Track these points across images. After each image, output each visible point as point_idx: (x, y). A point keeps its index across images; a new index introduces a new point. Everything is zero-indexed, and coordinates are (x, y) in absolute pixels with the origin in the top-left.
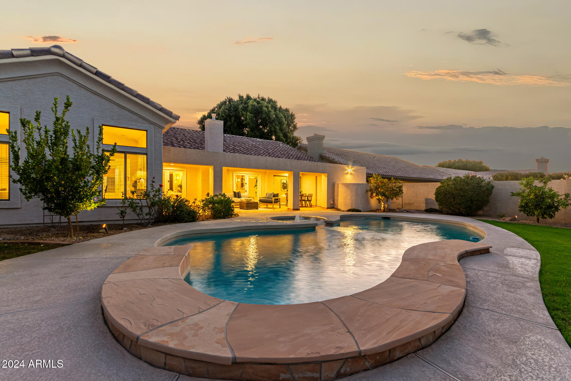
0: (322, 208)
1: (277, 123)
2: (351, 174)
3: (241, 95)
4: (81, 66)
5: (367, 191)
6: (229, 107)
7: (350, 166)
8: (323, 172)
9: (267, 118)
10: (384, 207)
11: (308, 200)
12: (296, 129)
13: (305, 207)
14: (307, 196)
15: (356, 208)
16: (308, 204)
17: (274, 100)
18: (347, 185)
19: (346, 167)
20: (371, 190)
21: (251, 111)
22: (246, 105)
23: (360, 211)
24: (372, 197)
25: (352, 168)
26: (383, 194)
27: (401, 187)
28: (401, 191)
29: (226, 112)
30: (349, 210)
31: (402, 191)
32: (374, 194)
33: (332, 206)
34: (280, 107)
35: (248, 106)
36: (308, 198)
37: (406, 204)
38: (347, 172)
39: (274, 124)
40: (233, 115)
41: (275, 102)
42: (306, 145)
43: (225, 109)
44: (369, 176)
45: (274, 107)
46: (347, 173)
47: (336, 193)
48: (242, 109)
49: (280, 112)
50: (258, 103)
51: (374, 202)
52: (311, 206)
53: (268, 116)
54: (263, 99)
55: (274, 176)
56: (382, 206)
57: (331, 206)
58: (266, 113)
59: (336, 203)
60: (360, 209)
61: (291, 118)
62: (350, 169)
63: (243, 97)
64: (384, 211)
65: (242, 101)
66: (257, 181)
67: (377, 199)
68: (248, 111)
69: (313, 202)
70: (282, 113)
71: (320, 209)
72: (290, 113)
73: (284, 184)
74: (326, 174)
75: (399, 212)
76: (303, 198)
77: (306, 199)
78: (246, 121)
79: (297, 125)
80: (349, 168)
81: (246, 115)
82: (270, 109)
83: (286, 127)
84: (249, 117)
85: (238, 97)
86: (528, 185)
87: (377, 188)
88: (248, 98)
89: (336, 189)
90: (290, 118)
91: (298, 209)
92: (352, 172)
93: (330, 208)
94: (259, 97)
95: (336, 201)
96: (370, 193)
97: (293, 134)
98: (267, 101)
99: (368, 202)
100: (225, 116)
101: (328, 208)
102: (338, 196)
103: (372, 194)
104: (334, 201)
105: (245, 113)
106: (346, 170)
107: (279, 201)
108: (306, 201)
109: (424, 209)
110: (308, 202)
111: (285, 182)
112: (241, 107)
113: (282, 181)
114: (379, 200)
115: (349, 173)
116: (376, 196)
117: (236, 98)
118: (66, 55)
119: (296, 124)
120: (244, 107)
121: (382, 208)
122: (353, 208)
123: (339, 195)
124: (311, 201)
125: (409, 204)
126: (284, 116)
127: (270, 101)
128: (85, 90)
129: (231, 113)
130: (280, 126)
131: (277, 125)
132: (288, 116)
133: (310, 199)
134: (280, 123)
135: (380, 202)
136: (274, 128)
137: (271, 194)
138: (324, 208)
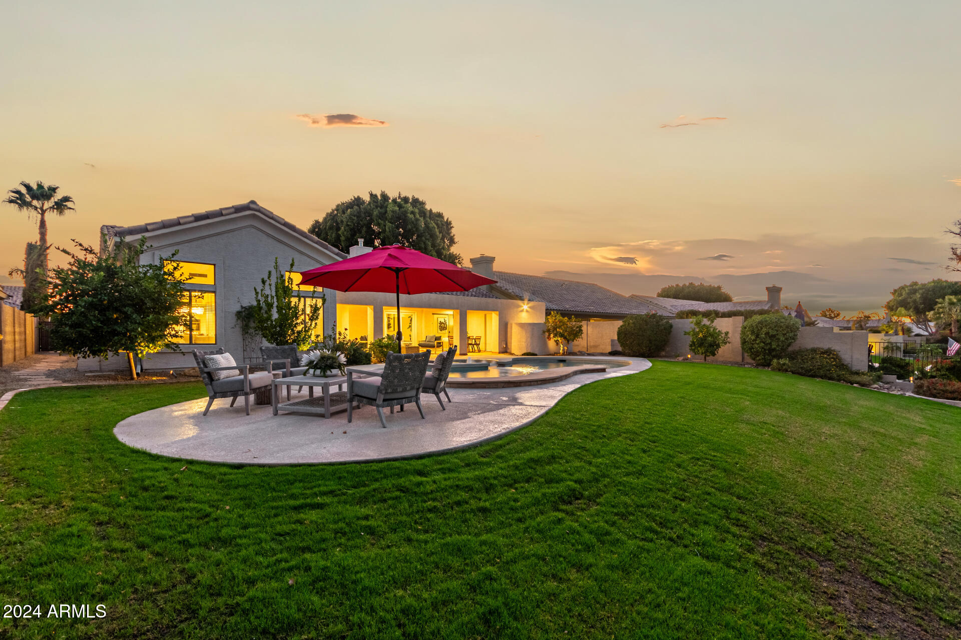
0: (493, 353)
1: (428, 237)
2: (527, 311)
3: (374, 193)
4: (272, 218)
5: (544, 332)
6: (358, 213)
7: (526, 302)
8: (494, 310)
9: (414, 229)
10: (563, 350)
11: (476, 344)
12: (454, 243)
13: (472, 352)
14: (475, 339)
15: (531, 352)
16: (476, 348)
17: (421, 200)
18: (522, 325)
19: (520, 302)
20: (549, 331)
21: (391, 219)
22: (383, 211)
23: (536, 355)
24: (549, 338)
25: (528, 304)
26: (562, 336)
27: (581, 327)
28: (580, 331)
29: (354, 220)
30: (523, 355)
31: (582, 330)
32: (552, 336)
33: (505, 350)
34: (431, 210)
35: (386, 212)
36: (475, 341)
37: (591, 347)
38: (521, 309)
39: (423, 238)
40: (365, 225)
41: (423, 203)
42: (469, 268)
43: (351, 214)
44: (548, 313)
45: (423, 213)
46: (522, 311)
47: (509, 335)
48: (377, 216)
49: (430, 218)
50: (400, 206)
51: (551, 344)
52: (479, 351)
53: (415, 227)
54: (406, 200)
55: (433, 314)
56: (562, 348)
57: (503, 350)
58: (413, 223)
59: (509, 347)
60: (536, 352)
61: (447, 227)
62: (525, 306)
63: (376, 196)
64: (563, 354)
65: (376, 202)
66: (411, 320)
67: (555, 341)
68: (386, 219)
69: (482, 347)
70: (434, 220)
71: (490, 353)
72: (445, 220)
73: (441, 323)
74: (498, 312)
75: (580, 355)
76: (470, 342)
77: (473, 343)
78: (385, 233)
79: (455, 237)
80: (524, 304)
81: (385, 226)
82: (418, 216)
83: (440, 242)
84: (389, 228)
85: (369, 195)
86: (698, 323)
87: (555, 329)
88: (385, 197)
89: (509, 330)
90: (445, 227)
91: (466, 354)
92: (529, 309)
93: (503, 353)
94: (399, 197)
95: (509, 344)
96: (547, 334)
97: (449, 250)
98: (411, 201)
99: (545, 345)
100: (352, 225)
101: (499, 353)
102: (511, 338)
103: (549, 335)
104: (506, 344)
105: (382, 222)
106: (521, 306)
107: (442, 346)
108: (473, 345)
109: (608, 352)
110: (475, 346)
111: (443, 321)
112: (376, 213)
113: (439, 320)
114: (557, 342)
115: (525, 310)
116: (554, 337)
117: (367, 198)
118: (261, 209)
119: (454, 235)
120: (380, 213)
121: (561, 351)
122: (529, 351)
123: (513, 337)
124: (479, 344)
125: (595, 347)
126: (437, 224)
127: (416, 202)
128: (273, 240)
129: (362, 220)
130: (433, 240)
131: (428, 239)
132: (442, 224)
133: (478, 342)
134: (433, 236)
135: (557, 344)
136: (425, 243)
137: (432, 337)
138: (495, 353)
